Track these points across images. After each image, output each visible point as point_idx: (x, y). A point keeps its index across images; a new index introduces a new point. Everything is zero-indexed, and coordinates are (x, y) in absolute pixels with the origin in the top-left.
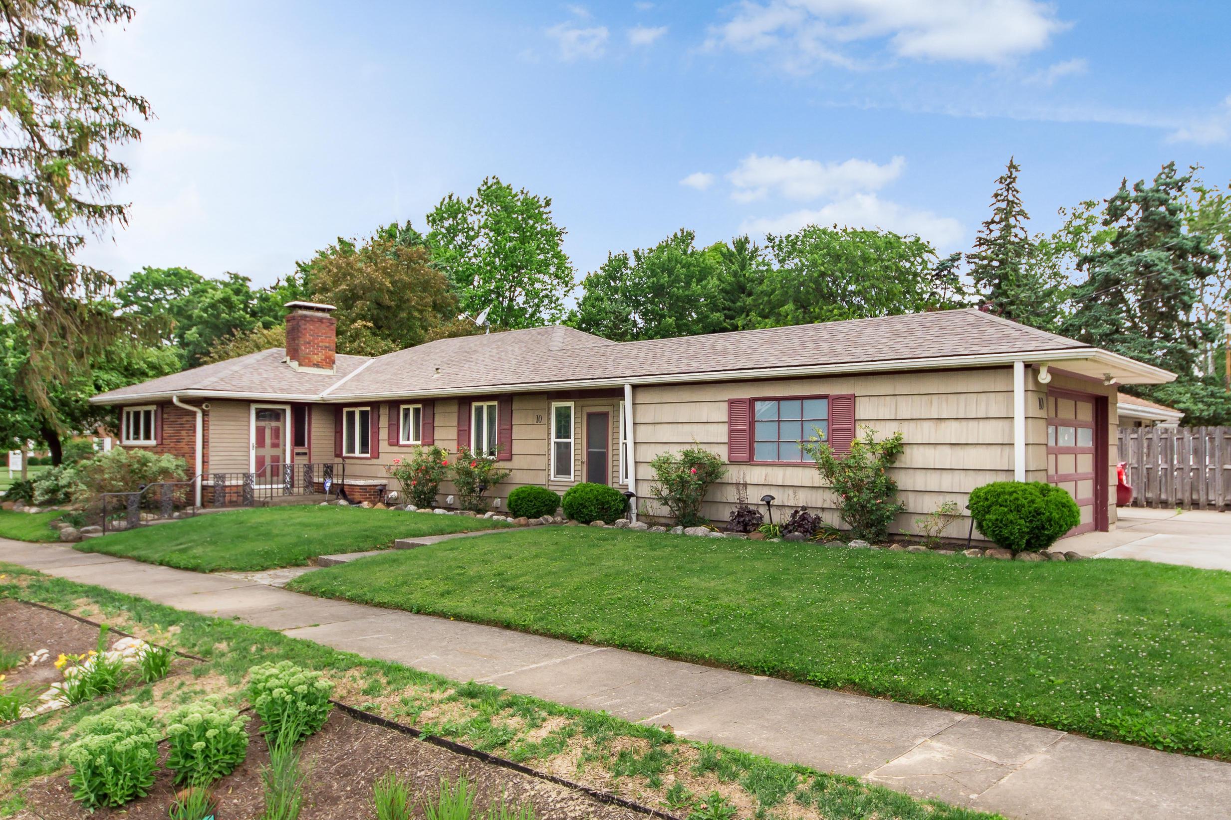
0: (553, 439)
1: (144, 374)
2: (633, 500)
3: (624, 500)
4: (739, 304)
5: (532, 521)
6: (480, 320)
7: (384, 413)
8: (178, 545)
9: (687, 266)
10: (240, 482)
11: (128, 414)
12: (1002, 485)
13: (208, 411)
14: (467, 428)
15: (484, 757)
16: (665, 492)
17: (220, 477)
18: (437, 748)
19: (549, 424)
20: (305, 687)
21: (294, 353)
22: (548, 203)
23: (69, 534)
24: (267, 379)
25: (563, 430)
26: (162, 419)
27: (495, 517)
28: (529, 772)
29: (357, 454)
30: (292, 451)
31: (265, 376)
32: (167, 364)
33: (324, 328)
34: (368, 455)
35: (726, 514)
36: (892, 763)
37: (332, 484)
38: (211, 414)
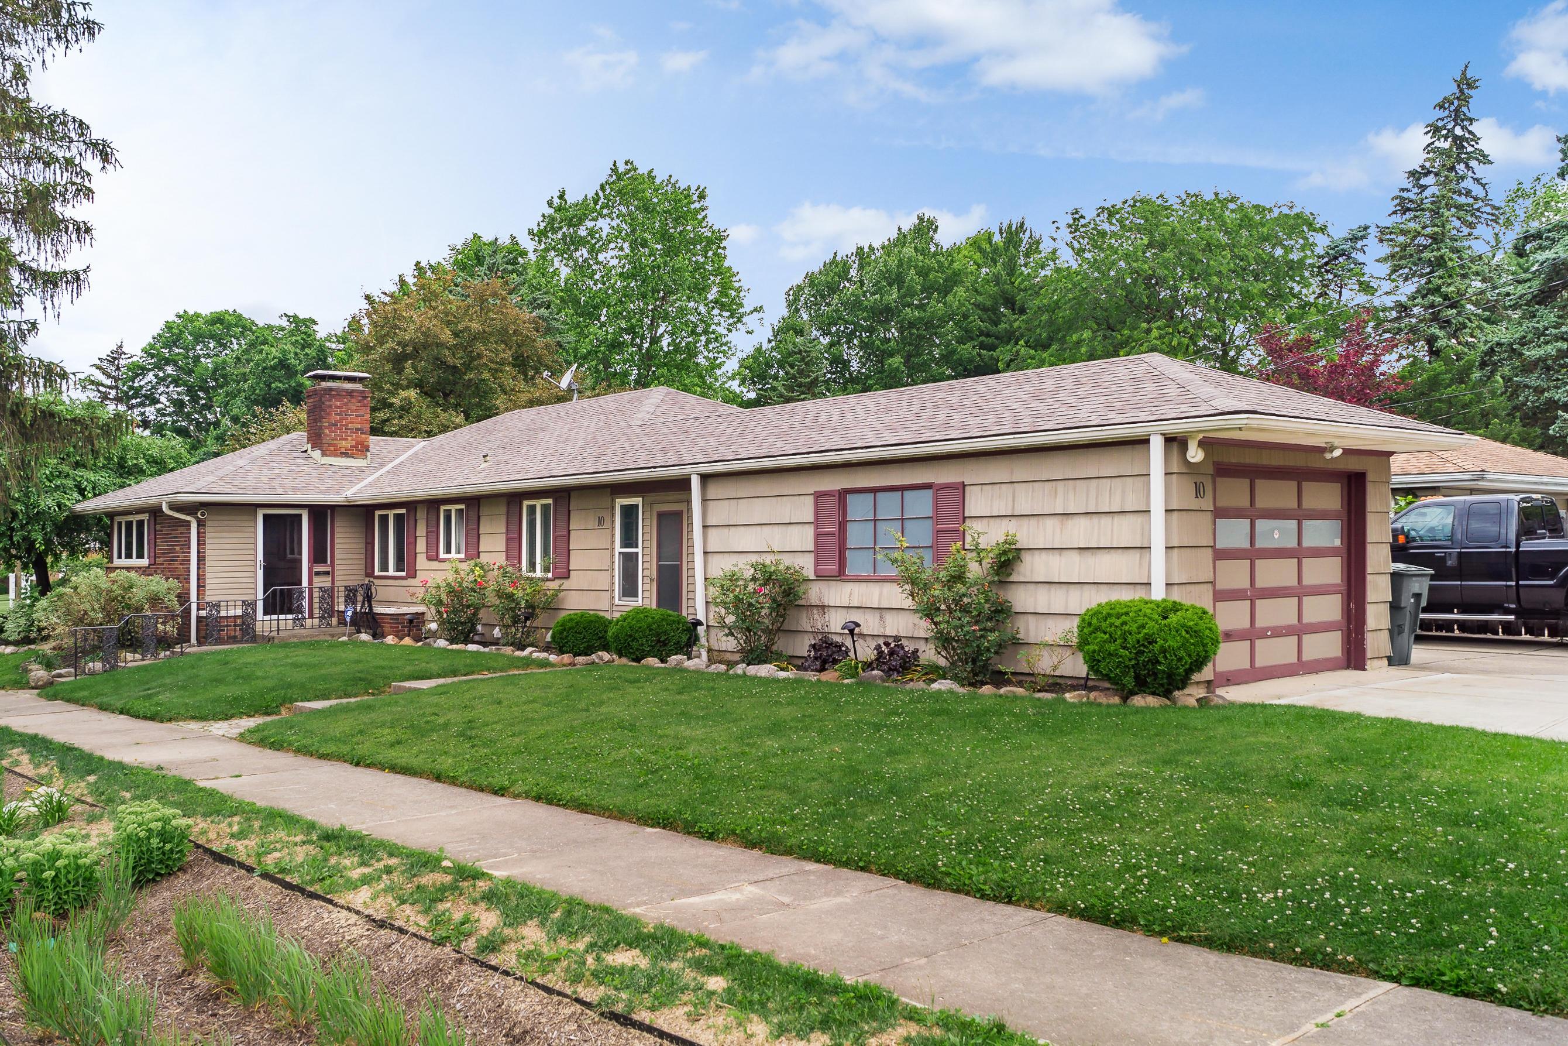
0: (618, 549)
1: (142, 472)
2: (701, 630)
3: (688, 630)
4: (1002, 326)
5: (580, 659)
6: (564, 383)
7: (421, 514)
8: (145, 690)
9: (923, 273)
10: (239, 612)
11: (120, 524)
12: (1112, 606)
13: (204, 520)
14: (516, 536)
15: (302, 891)
16: (730, 619)
17: (214, 606)
18: (269, 884)
19: (613, 528)
20: (160, 824)
21: (316, 439)
22: (702, 197)
23: (39, 680)
24: (279, 475)
25: (629, 538)
26: (155, 531)
27: (535, 655)
28: (330, 902)
29: (391, 572)
30: (310, 570)
31: (277, 471)
32: (172, 457)
33: (354, 404)
34: (403, 574)
35: (802, 647)
36: (677, 901)
37: (355, 613)
38: (208, 523)
